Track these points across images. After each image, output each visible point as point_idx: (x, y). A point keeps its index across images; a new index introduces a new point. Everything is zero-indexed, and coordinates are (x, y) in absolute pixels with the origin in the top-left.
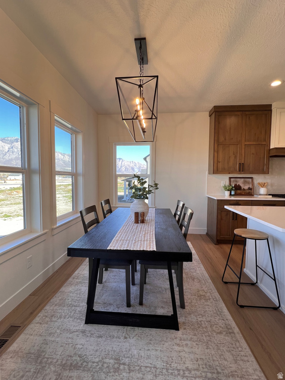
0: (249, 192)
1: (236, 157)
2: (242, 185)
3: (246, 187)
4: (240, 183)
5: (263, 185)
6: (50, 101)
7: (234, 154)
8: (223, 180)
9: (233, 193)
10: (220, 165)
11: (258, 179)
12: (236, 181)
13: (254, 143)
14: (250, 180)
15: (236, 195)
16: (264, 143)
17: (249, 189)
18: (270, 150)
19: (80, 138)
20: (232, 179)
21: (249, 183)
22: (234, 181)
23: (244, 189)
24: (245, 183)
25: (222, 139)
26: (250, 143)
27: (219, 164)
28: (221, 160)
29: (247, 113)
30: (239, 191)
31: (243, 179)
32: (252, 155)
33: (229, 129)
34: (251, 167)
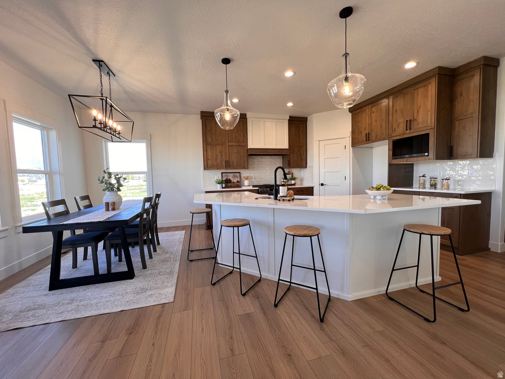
0: (238, 185)
1: (222, 155)
2: (231, 179)
3: (235, 181)
4: (230, 177)
5: (247, 178)
6: (4, 101)
7: (220, 153)
8: (216, 175)
9: (224, 186)
10: (210, 163)
11: (245, 173)
12: (227, 176)
13: (236, 144)
14: (238, 174)
15: (226, 187)
16: (243, 144)
17: (238, 182)
18: (248, 150)
19: (53, 134)
20: (224, 174)
21: (237, 177)
22: (225, 175)
23: (233, 182)
24: (234, 177)
25: (209, 140)
26: (233, 144)
27: (208, 161)
28: (210, 158)
30: (229, 184)
31: (232, 174)
32: (234, 154)
33: (214, 132)
34: (235, 163)
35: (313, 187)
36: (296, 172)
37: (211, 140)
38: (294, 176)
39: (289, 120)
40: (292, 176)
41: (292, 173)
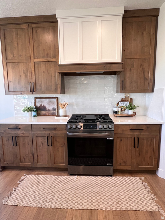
0: (53, 113)
1: (26, 76)
2: (46, 105)
3: (51, 108)
4: (45, 103)
11: (63, 99)
12: (41, 102)
13: (44, 60)
14: (55, 100)
17: (54, 109)
20: (37, 100)
21: (53, 103)
22: (39, 102)
23: (49, 110)
24: (50, 103)
25: (10, 56)
26: (40, 60)
27: (10, 84)
28: (11, 80)
29: (33, 26)
30: (43, 112)
31: (48, 99)
32: (43, 74)
33: (16, 45)
34: (43, 87)
35: (160, 126)
36: (138, 98)
37: (12, 56)
38: (135, 103)
39: (124, 17)
40: (131, 103)
41: (131, 99)
